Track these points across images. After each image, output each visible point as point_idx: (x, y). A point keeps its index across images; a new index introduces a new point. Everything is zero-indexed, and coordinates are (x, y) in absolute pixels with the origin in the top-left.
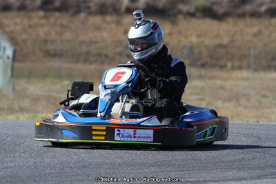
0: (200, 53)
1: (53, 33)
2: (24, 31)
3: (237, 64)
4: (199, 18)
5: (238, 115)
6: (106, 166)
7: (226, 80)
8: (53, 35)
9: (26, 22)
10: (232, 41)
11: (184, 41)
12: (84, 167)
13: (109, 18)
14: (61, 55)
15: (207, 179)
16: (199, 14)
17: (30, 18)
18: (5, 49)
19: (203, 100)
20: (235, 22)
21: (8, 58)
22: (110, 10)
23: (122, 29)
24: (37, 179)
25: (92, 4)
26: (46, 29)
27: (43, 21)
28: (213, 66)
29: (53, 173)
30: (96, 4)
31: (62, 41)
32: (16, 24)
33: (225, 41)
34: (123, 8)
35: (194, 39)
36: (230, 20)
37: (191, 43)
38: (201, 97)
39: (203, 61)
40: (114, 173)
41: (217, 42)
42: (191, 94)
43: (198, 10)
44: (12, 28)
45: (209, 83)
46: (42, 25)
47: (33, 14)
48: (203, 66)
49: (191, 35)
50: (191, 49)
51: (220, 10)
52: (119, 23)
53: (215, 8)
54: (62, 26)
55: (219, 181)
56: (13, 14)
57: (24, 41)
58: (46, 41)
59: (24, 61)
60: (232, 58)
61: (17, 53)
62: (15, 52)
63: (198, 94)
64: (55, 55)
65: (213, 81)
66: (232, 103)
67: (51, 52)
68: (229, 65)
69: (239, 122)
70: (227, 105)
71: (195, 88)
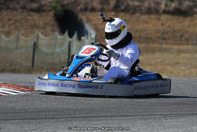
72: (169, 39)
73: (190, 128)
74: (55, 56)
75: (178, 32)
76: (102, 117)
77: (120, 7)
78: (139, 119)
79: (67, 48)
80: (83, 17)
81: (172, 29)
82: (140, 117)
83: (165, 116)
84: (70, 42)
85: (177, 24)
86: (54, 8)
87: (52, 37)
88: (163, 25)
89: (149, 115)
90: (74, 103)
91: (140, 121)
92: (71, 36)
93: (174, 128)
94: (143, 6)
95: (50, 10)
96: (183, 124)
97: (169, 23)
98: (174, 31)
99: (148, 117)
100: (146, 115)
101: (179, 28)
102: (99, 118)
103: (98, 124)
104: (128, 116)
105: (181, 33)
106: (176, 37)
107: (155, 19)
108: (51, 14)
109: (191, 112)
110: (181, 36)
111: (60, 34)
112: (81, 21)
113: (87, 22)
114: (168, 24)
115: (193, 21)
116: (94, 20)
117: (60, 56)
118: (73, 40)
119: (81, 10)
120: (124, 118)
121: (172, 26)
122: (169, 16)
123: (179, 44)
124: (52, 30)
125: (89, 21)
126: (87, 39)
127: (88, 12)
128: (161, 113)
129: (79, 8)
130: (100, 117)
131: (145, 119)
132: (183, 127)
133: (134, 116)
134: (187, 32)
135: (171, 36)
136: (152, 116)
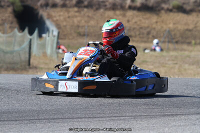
0: (175, 35)
1: (83, 21)
2: (65, 20)
3: (198, 41)
4: (175, 12)
5: (198, 74)
6: (114, 105)
7: (191, 51)
8: (83, 23)
9: (66, 15)
10: (196, 27)
11: (165, 27)
12: (101, 105)
13: (118, 12)
14: (88, 35)
15: (178, 113)
16: (174, 10)
17: (68, 12)
18: (53, 31)
19: (176, 64)
20: (198, 15)
21: (54, 36)
22: (119, 7)
23: (126, 19)
24: (71, 112)
25: (107, 4)
26: (79, 19)
27: (77, 14)
28: (183, 43)
29: (81, 109)
30: (110, 3)
31: (88, 26)
32: (60, 16)
33: (191, 27)
34: (127, 6)
35: (171, 26)
36: (194, 14)
37: (169, 28)
38: (175, 62)
39: (177, 40)
40: (119, 109)
41: (186, 27)
42: (169, 60)
43: (174, 7)
44: (58, 18)
45: (180, 53)
46: (76, 17)
47: (71, 9)
48: (177, 42)
49: (170, 23)
50: (169, 32)
51: (188, 8)
52: (124, 16)
53: (185, 6)
54: (88, 16)
55: (186, 114)
56: (58, 9)
57: (65, 26)
58: (78, 26)
59: (65, 39)
60: (195, 38)
61: (60, 34)
62: (59, 33)
63: (173, 60)
64: (84, 35)
65: (183, 52)
66: (195, 66)
67: (82, 34)
68: (193, 42)
69: (199, 78)
70: (192, 67)
71: (172, 56)
72: (135, 36)
73: (161, 130)
74: (14, 54)
75: (145, 29)
76: (67, 118)
77: (82, 2)
78: (108, 121)
79: (28, 46)
80: (43, 13)
81: (138, 25)
82: (108, 118)
83: (135, 117)
84: (31, 40)
85: (143, 21)
86: (13, 4)
87: (11, 34)
88: (128, 21)
89: (117, 116)
90: (37, 104)
91: (109, 123)
92: (31, 33)
93: (145, 129)
94: (107, 1)
95: (8, 6)
96: (154, 125)
97: (136, 19)
98: (141, 28)
99: (116, 118)
100: (115, 117)
101: (146, 25)
102: (64, 120)
103: (65, 126)
104: (96, 117)
105: (148, 30)
106: (143, 34)
107: (121, 15)
108: (10, 9)
109: (161, 113)
110: (149, 33)
111: (19, 32)
112: (41, 17)
113: (48, 18)
114: (134, 21)
115: (161, 17)
116: (55, 17)
117: (19, 54)
118: (34, 38)
119: (42, 6)
120: (91, 120)
121: (139, 23)
122: (135, 12)
123: (145, 42)
124: (10, 27)
125: (50, 17)
126: (49, 36)
127: (48, 8)
128: (130, 114)
129: (39, 4)
130: (66, 118)
131: (114, 120)
132: (154, 129)
133: (102, 117)
134: (154, 29)
135: (137, 33)
136: (121, 118)
